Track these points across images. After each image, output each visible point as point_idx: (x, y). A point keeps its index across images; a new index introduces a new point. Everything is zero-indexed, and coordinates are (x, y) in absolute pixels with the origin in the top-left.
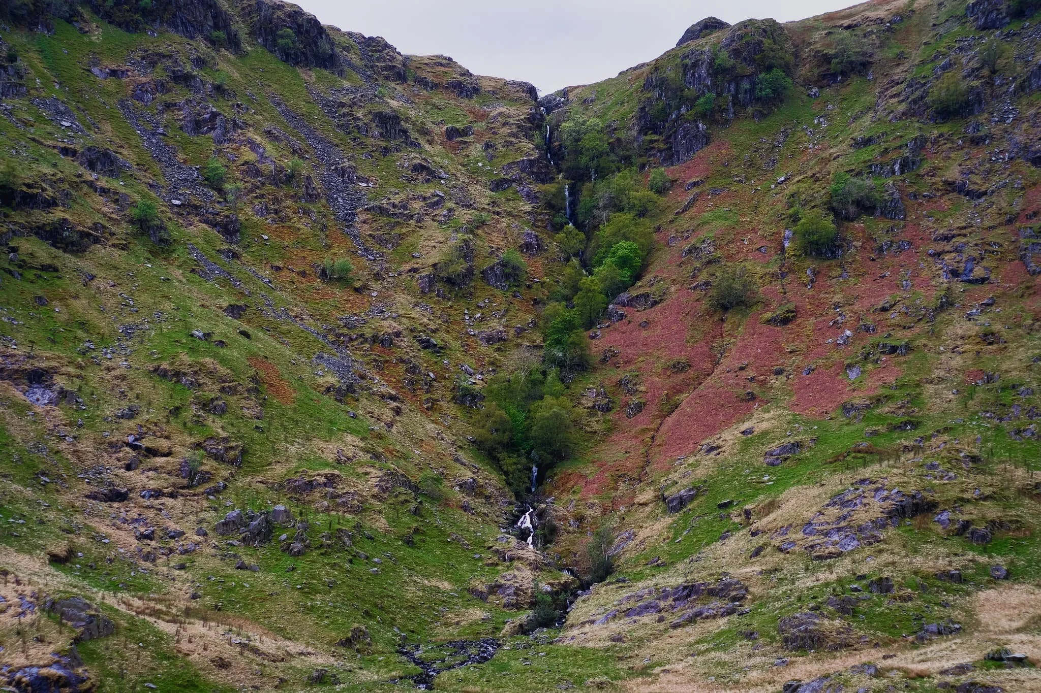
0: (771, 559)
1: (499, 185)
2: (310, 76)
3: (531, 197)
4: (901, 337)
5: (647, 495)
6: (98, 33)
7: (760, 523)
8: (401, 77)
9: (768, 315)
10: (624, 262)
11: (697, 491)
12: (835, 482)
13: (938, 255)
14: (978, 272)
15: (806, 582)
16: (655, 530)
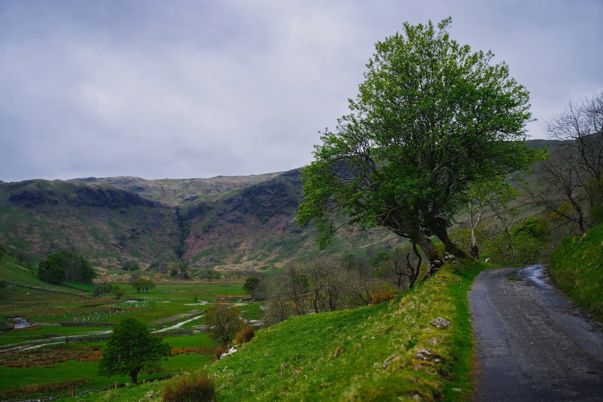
0: (201, 263)
1: (174, 222)
2: (153, 209)
3: (177, 223)
4: (213, 242)
5: (191, 257)
6: (132, 207)
7: (200, 260)
8: (161, 207)
9: (201, 238)
10: (187, 231)
11: (195, 257)
12: (206, 257)
13: (218, 232)
14: (221, 234)
15: (203, 265)
16: (191, 260)
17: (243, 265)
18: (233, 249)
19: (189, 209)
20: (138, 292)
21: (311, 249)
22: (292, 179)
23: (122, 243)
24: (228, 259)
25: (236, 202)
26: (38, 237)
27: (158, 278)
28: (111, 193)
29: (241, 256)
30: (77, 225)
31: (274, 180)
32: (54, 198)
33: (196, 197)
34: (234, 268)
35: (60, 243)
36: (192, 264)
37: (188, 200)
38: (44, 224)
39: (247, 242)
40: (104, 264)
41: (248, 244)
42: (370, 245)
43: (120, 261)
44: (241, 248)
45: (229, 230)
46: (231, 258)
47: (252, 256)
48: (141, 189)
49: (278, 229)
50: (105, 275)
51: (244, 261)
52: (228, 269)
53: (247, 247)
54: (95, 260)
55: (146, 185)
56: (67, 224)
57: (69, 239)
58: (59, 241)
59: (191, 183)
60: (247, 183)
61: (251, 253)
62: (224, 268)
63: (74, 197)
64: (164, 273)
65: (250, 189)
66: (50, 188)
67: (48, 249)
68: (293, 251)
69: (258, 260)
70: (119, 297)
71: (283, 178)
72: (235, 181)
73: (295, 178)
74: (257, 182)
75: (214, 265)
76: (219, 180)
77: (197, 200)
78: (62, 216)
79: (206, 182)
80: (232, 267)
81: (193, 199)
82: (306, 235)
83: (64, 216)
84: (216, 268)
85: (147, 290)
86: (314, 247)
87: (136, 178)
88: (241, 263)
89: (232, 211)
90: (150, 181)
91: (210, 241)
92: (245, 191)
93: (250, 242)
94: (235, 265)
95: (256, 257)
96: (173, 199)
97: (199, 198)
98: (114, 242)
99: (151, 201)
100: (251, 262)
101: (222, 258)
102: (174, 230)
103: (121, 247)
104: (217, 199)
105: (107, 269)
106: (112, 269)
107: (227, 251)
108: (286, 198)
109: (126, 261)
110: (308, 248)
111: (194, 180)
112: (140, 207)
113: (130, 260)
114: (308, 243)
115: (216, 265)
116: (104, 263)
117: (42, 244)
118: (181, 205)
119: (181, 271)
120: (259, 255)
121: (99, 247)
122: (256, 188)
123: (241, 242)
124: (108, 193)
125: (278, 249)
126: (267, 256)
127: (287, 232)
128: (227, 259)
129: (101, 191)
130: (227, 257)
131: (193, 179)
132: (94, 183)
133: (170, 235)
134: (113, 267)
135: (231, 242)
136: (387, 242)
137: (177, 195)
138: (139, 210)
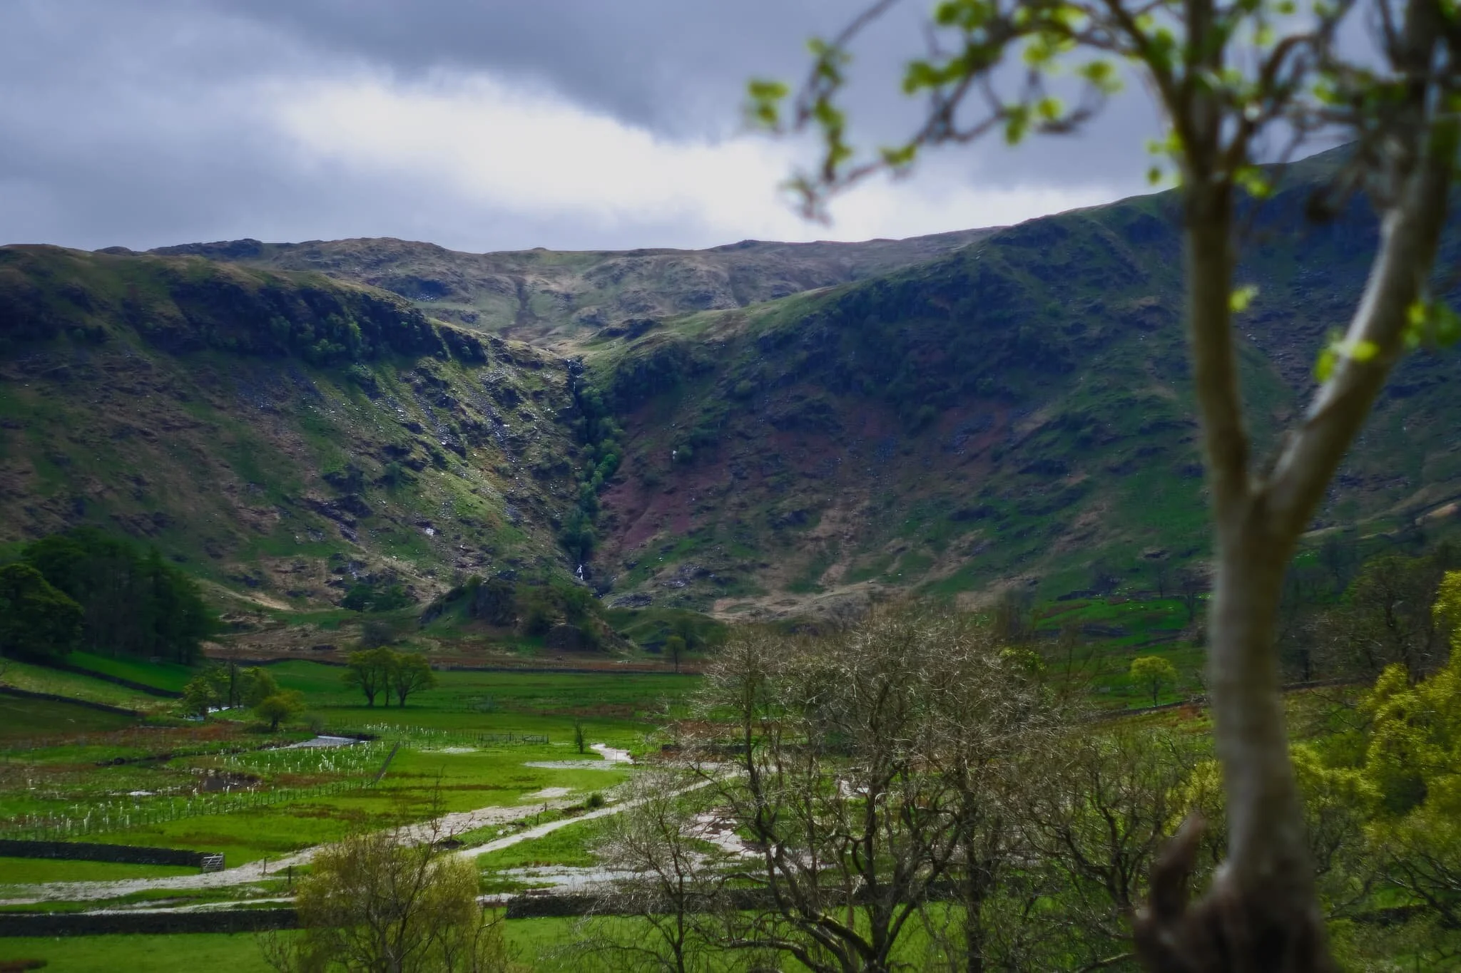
0: (659, 588)
1: (557, 421)
2: (476, 368)
3: (570, 426)
4: (712, 503)
5: (620, 563)
6: (397, 360)
7: (658, 575)
8: (509, 361)
9: (665, 490)
10: (610, 464)
11: (638, 562)
12: (682, 562)
13: (730, 466)
14: (745, 474)
15: (668, 596)
16: (623, 575)
17: (826, 599)
18: (791, 532)
19: (618, 372)
20: (365, 702)
21: (1103, 538)
22: (1034, 255)
23: (350, 499)
24: (768, 572)
25: (806, 347)
26: (26, 473)
27: (475, 643)
28: (310, 302)
29: (822, 562)
30: (178, 428)
31: (960, 259)
32: (93, 321)
33: (648, 325)
34: (789, 609)
35: (108, 495)
36: (625, 588)
37: (614, 333)
38: (51, 421)
39: (848, 506)
40: (279, 583)
41: (850, 514)
42: (1341, 528)
43: (340, 571)
44: (823, 528)
45: (777, 456)
46: (784, 567)
47: (865, 561)
48: (435, 289)
49: (976, 456)
50: (270, 628)
51: (832, 582)
52: (767, 611)
53: (844, 528)
54: (242, 567)
55: (454, 273)
56: (138, 424)
57: (148, 480)
58: (110, 487)
59: (632, 268)
60: (855, 272)
61: (863, 550)
62: (750, 606)
63: (169, 318)
64: (499, 624)
65: (865, 294)
66: (76, 281)
67: (65, 517)
68: (1030, 545)
69: (889, 581)
70: (275, 723)
71: (997, 254)
72: (809, 264)
73: (1045, 254)
74: (897, 269)
75: (711, 597)
76: (745, 258)
77: (652, 334)
78: (122, 390)
79: (692, 265)
80: (782, 604)
81: (635, 330)
82: (1086, 482)
83: (131, 391)
84: (720, 612)
85: (403, 694)
86: (1118, 531)
87: (418, 244)
88: (820, 590)
89: (789, 380)
90: (471, 259)
91: (699, 499)
92: (844, 301)
93: (859, 507)
94: (794, 597)
95: (882, 565)
96: (560, 329)
97: (660, 327)
98: (322, 496)
99: (468, 337)
100: (859, 590)
101: (744, 568)
102: (555, 451)
103: (349, 517)
104: (731, 331)
105: (287, 601)
106: (310, 600)
107: (767, 541)
108: (1007, 334)
109: (365, 573)
110: (1091, 534)
111: (647, 258)
112: (427, 362)
113: (381, 566)
114: (1093, 516)
115: (721, 596)
116: (278, 579)
117: (42, 499)
118: (590, 355)
119: (568, 620)
120: (892, 559)
121: (262, 513)
122: (889, 290)
123: (823, 506)
124: (302, 302)
125: (971, 536)
126: (927, 564)
127: (1008, 470)
128: (763, 571)
129: (274, 295)
130: (764, 566)
131: (641, 252)
132: (256, 265)
133: (540, 474)
134: (313, 593)
135: (781, 505)
136: (1411, 514)
137: (575, 316)
138: (422, 372)
